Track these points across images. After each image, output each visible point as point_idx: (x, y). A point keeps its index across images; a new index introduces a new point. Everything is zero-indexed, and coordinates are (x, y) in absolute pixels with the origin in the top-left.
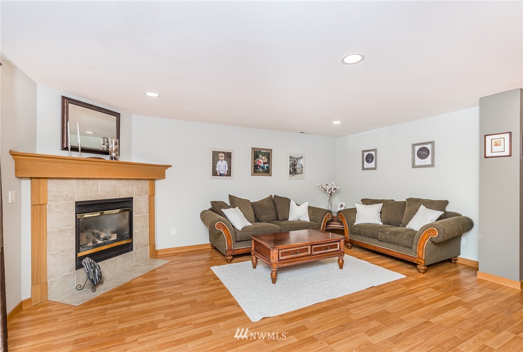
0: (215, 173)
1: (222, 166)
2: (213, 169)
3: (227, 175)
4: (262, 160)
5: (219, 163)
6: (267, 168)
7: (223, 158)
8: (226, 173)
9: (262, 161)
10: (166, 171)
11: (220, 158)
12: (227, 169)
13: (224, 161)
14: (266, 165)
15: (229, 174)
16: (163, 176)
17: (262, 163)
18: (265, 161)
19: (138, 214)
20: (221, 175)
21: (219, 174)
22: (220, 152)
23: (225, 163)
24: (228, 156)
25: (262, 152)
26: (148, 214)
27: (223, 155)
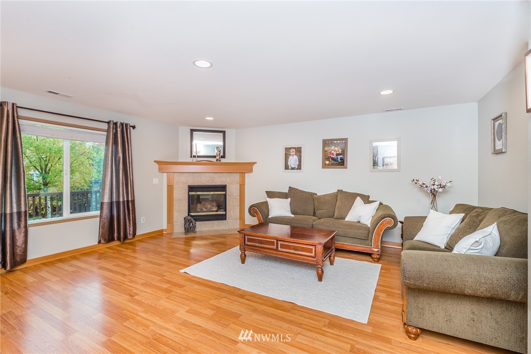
0: (287, 167)
1: (293, 160)
2: (285, 164)
3: (298, 169)
4: (335, 151)
5: (291, 157)
6: (341, 159)
7: (294, 153)
8: (297, 167)
9: (335, 153)
10: (253, 166)
11: (291, 154)
12: (298, 163)
13: (295, 156)
14: (339, 157)
15: (299, 167)
16: (251, 171)
17: (335, 155)
18: (338, 153)
19: (230, 196)
20: (293, 169)
21: (290, 168)
22: (291, 148)
23: (296, 157)
24: (298, 151)
25: (335, 143)
26: (239, 198)
27: (294, 150)
